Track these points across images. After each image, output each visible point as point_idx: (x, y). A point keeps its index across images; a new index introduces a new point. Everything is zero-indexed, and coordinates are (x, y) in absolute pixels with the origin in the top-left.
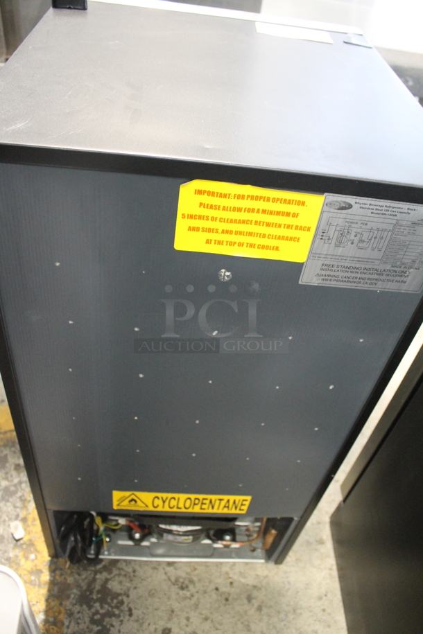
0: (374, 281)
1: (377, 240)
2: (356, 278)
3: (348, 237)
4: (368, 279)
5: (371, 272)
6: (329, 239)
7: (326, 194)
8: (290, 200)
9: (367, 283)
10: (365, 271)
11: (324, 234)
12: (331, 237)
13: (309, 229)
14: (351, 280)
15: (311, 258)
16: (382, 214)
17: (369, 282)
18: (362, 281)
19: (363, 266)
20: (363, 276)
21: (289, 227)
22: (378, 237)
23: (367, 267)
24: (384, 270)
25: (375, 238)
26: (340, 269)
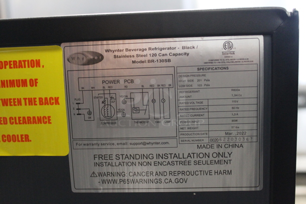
0: (180, 176)
1: (157, 104)
2: (152, 173)
3: (113, 105)
4: (170, 173)
5: (170, 160)
6: (90, 113)
7: (63, 45)
8: (20, 61)
9: (171, 181)
10: (160, 160)
11: (80, 106)
12: (92, 110)
13: (57, 102)
14: (146, 178)
15: (75, 147)
16: (149, 61)
17: (173, 178)
18: (163, 178)
19: (155, 152)
20: (161, 169)
21: (31, 102)
22: (157, 101)
23: (161, 152)
24: (189, 155)
25: (154, 101)
26: (121, 160)
